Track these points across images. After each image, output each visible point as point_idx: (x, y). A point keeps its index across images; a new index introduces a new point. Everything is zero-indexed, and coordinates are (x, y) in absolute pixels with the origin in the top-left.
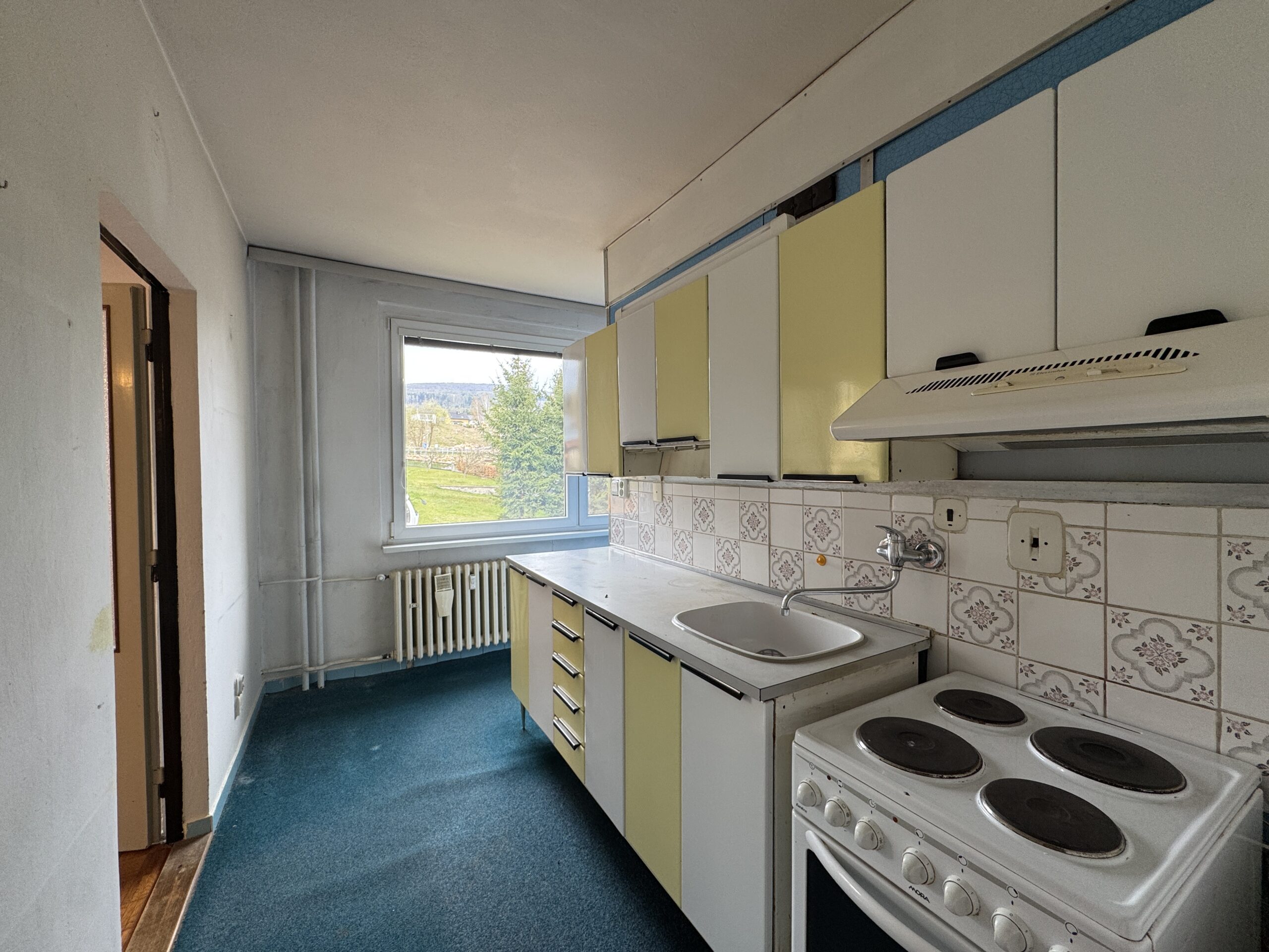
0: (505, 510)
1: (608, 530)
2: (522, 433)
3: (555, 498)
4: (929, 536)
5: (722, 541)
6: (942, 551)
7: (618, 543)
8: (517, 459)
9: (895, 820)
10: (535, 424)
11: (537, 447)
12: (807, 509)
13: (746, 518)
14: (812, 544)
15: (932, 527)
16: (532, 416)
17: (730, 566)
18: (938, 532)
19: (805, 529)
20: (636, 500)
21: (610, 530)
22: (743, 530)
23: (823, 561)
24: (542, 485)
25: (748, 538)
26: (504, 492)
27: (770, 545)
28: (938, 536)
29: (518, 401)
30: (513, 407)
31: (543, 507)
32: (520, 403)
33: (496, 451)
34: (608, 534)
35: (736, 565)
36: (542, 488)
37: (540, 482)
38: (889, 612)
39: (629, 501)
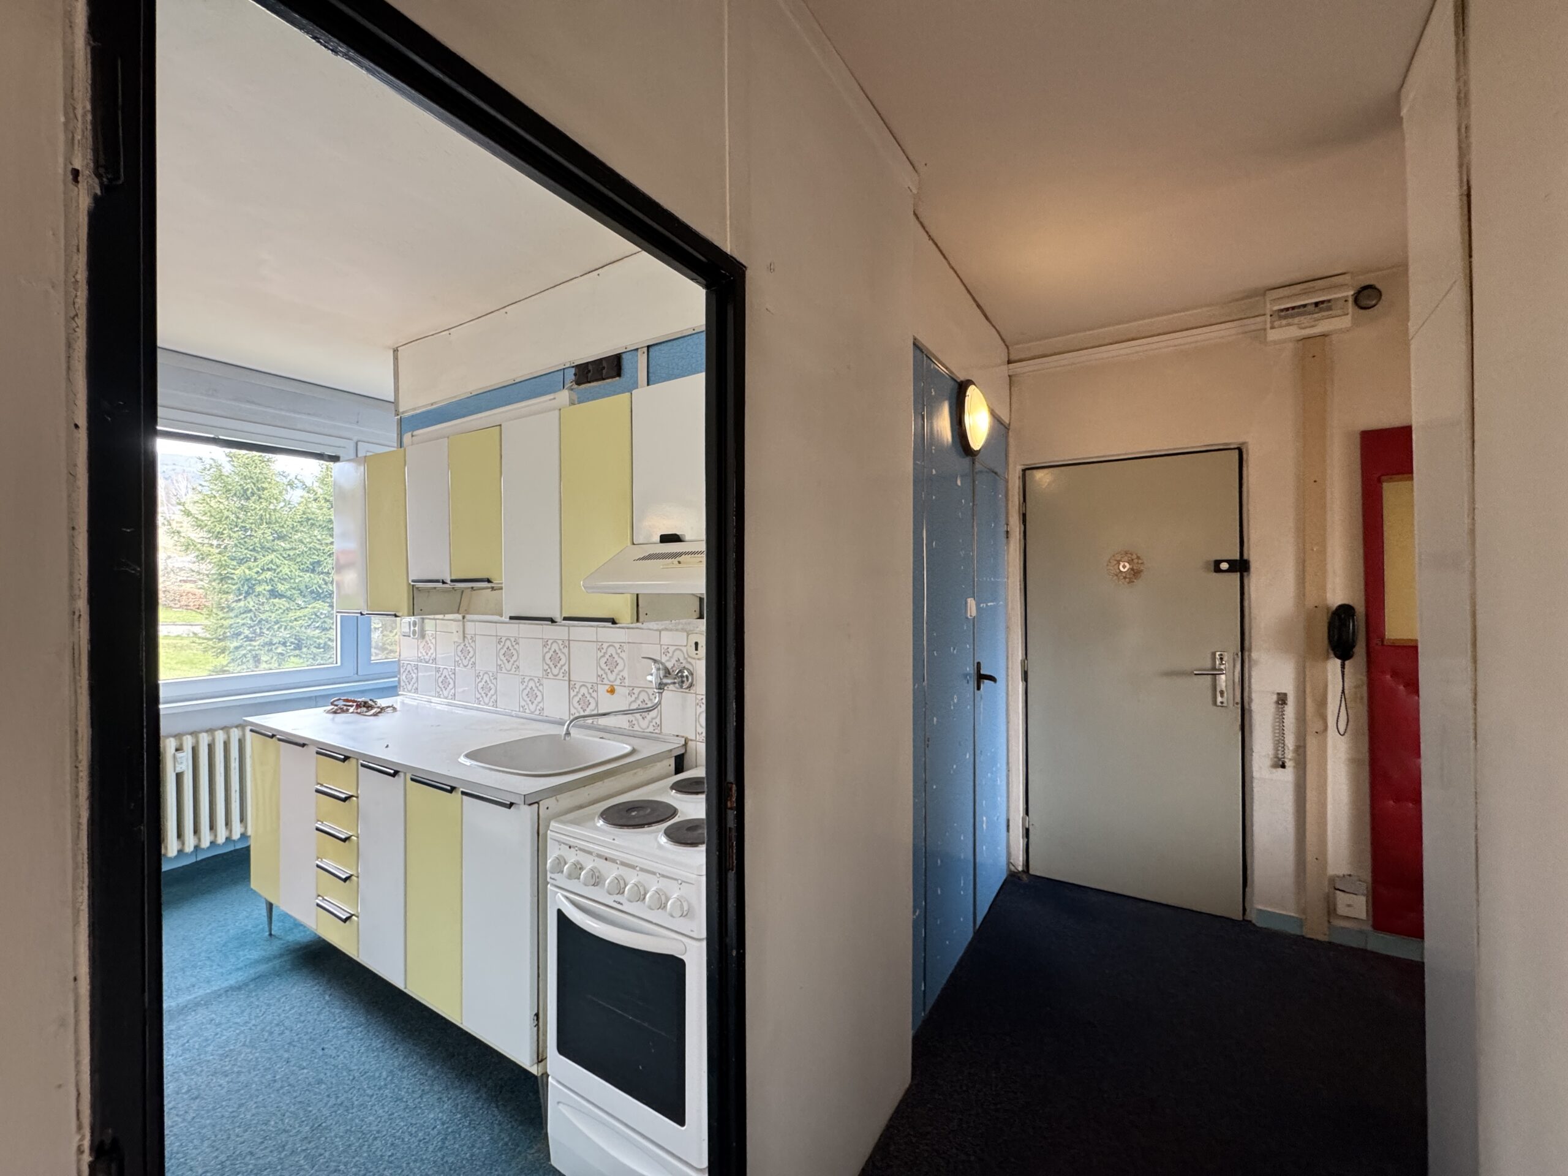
0: (223, 660)
1: (396, 679)
2: (257, 540)
3: (318, 638)
4: (685, 664)
5: (527, 679)
6: (692, 674)
7: (410, 691)
8: (247, 580)
9: (606, 859)
10: (283, 527)
11: (286, 562)
12: (599, 644)
13: (548, 656)
14: (604, 676)
15: (686, 656)
16: (278, 515)
17: (534, 705)
18: (689, 660)
19: (598, 664)
20: (434, 641)
21: (399, 679)
22: (546, 667)
23: (612, 691)
24: (296, 620)
25: (550, 676)
26: (220, 631)
27: (570, 681)
28: (690, 663)
29: (250, 490)
30: (240, 500)
31: (297, 652)
32: (253, 494)
33: (204, 567)
34: (397, 684)
35: (539, 703)
36: (295, 623)
37: (292, 615)
38: (659, 728)
39: (424, 643)
